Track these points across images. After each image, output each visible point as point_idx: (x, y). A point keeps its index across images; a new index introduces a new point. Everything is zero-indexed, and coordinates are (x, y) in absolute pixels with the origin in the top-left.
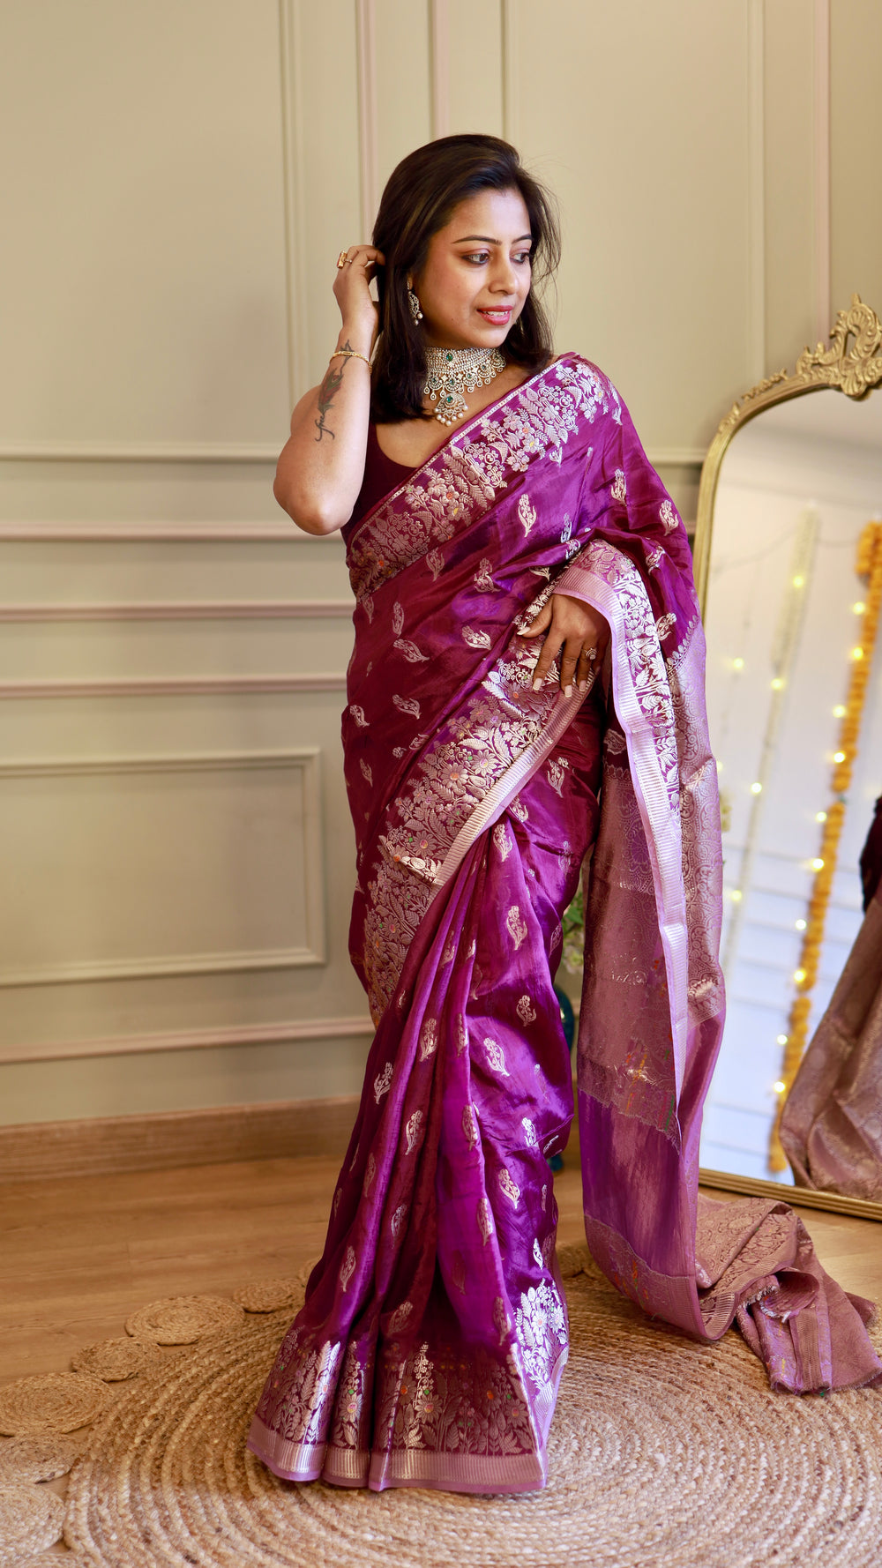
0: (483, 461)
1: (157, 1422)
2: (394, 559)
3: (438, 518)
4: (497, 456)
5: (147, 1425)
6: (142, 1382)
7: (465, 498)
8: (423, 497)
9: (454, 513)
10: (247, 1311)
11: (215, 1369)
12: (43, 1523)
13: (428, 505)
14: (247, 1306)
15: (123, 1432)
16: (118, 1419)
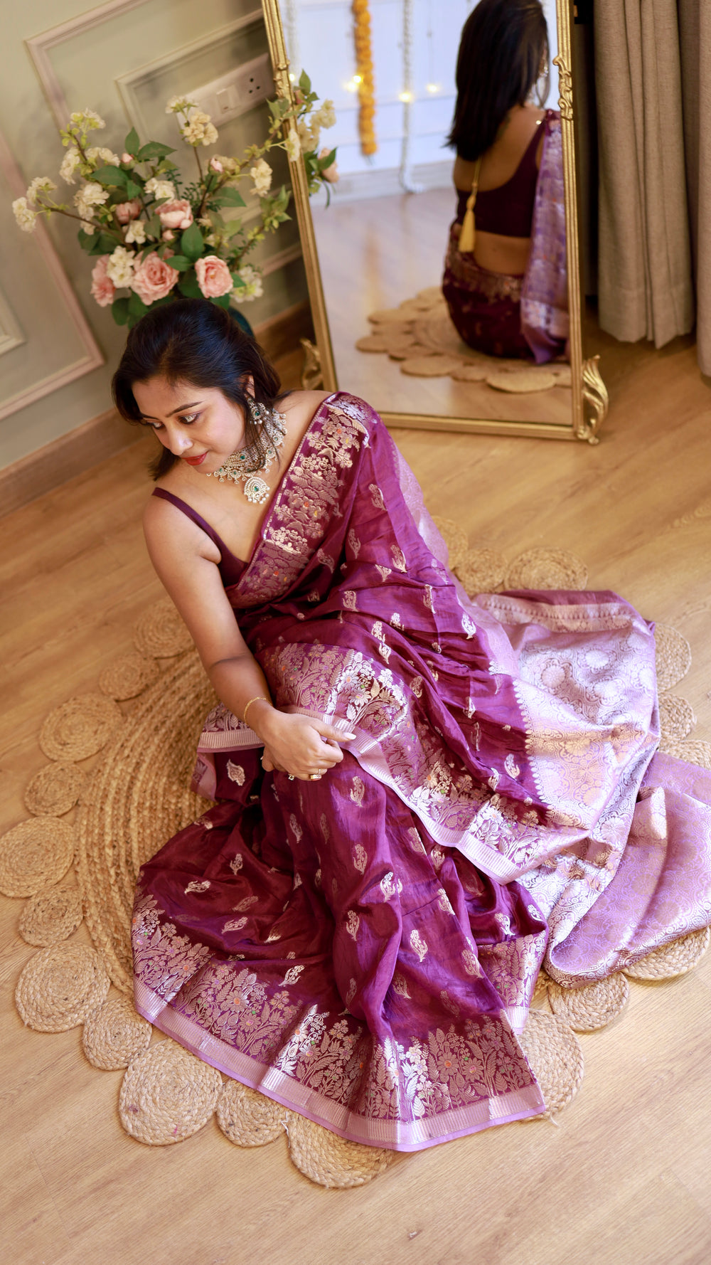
0: (319, 470)
1: (116, 849)
2: (286, 565)
3: (305, 523)
4: (327, 461)
5: (111, 854)
6: (86, 810)
7: (318, 503)
8: (288, 512)
9: (315, 516)
10: (117, 701)
11: (128, 778)
12: (93, 976)
13: (295, 517)
14: (116, 697)
15: (98, 867)
16: (88, 856)
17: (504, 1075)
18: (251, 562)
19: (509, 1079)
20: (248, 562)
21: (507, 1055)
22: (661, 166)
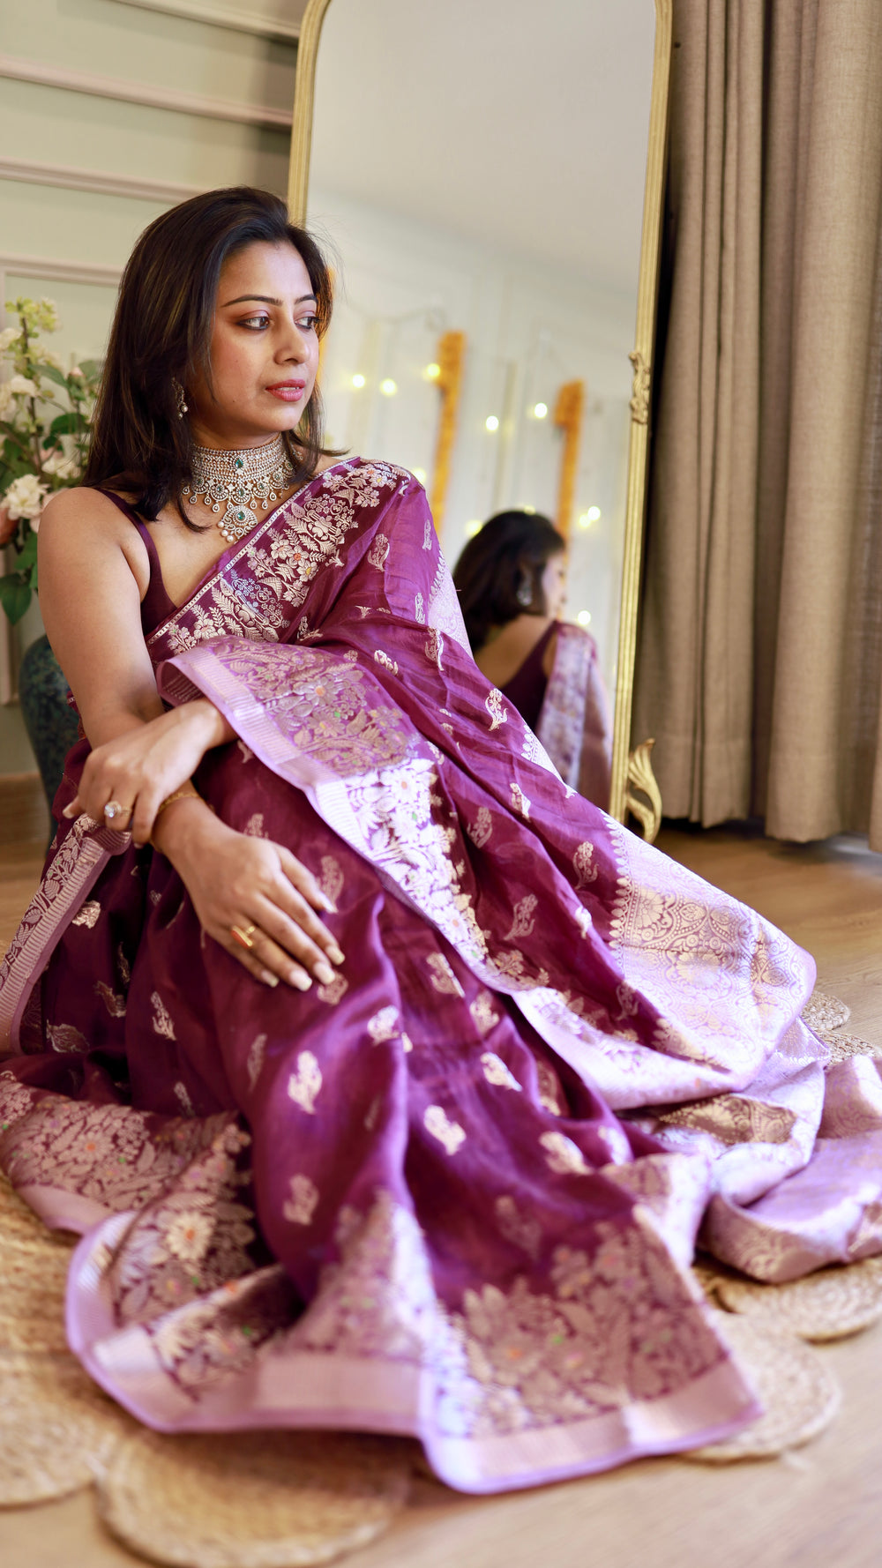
17: (653, 1356)
18: (182, 608)
19: (663, 1363)
20: (178, 606)
21: (657, 1305)
22: (728, 562)
